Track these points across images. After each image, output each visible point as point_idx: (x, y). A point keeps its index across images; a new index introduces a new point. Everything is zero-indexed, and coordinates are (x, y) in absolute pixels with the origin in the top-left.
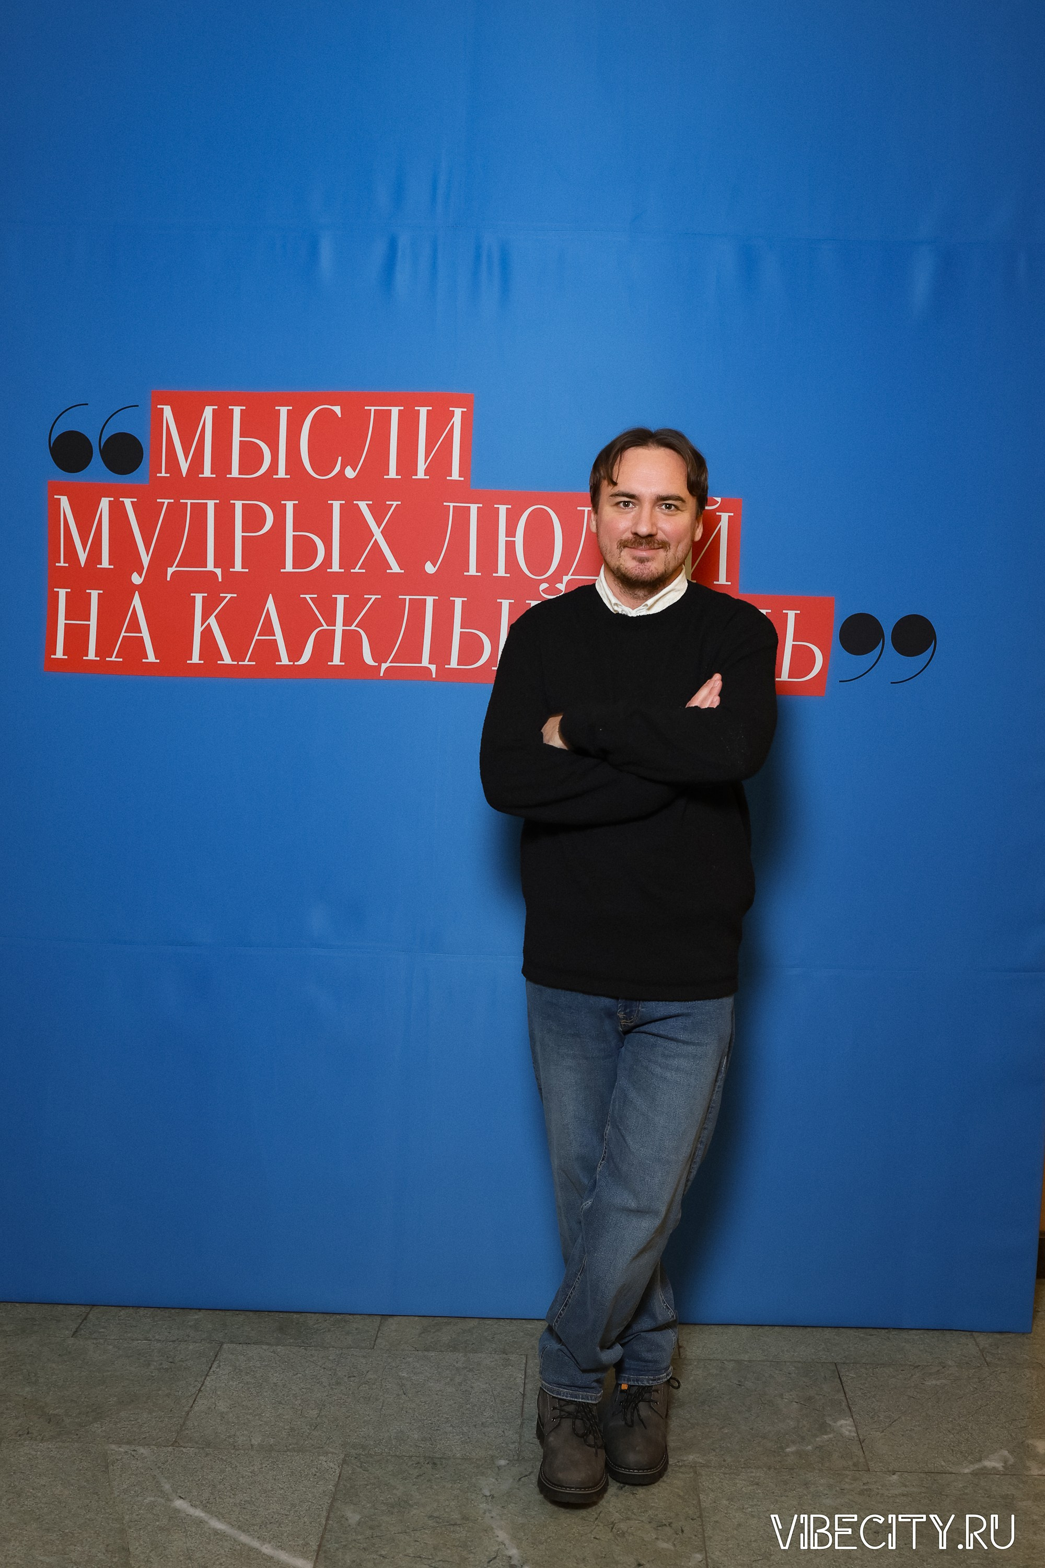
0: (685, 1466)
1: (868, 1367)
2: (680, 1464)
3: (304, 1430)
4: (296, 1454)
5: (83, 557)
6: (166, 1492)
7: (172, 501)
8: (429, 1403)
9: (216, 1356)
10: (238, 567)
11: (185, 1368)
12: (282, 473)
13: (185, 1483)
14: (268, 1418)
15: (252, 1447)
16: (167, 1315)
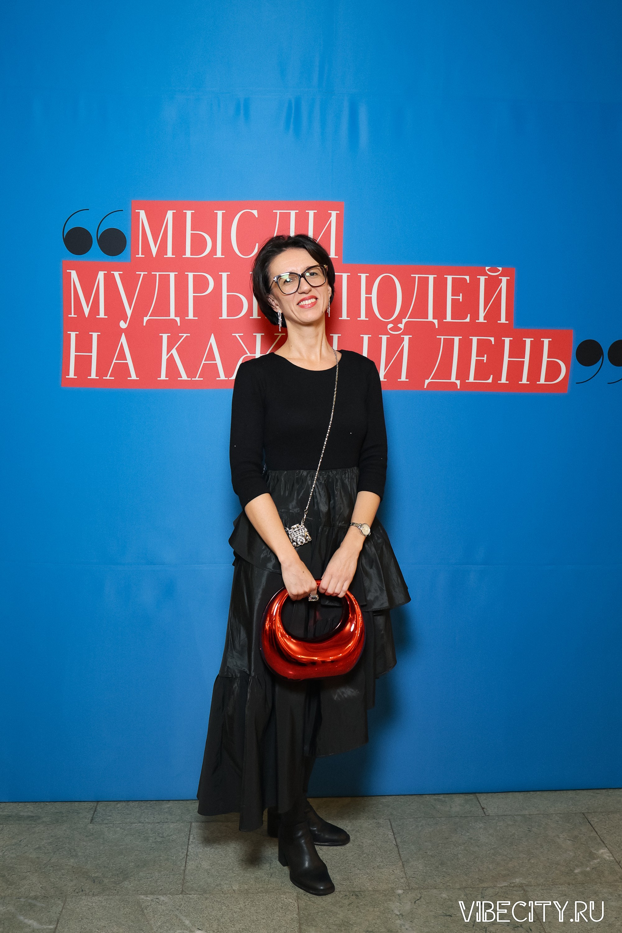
0: (516, 886)
1: (604, 814)
2: (512, 885)
3: (265, 878)
4: (264, 894)
5: (87, 311)
6: (188, 926)
7: (146, 273)
8: (339, 855)
9: (190, 831)
10: (191, 316)
11: (172, 840)
12: (219, 254)
13: (198, 919)
14: (238, 871)
15: (234, 891)
16: (149, 805)
